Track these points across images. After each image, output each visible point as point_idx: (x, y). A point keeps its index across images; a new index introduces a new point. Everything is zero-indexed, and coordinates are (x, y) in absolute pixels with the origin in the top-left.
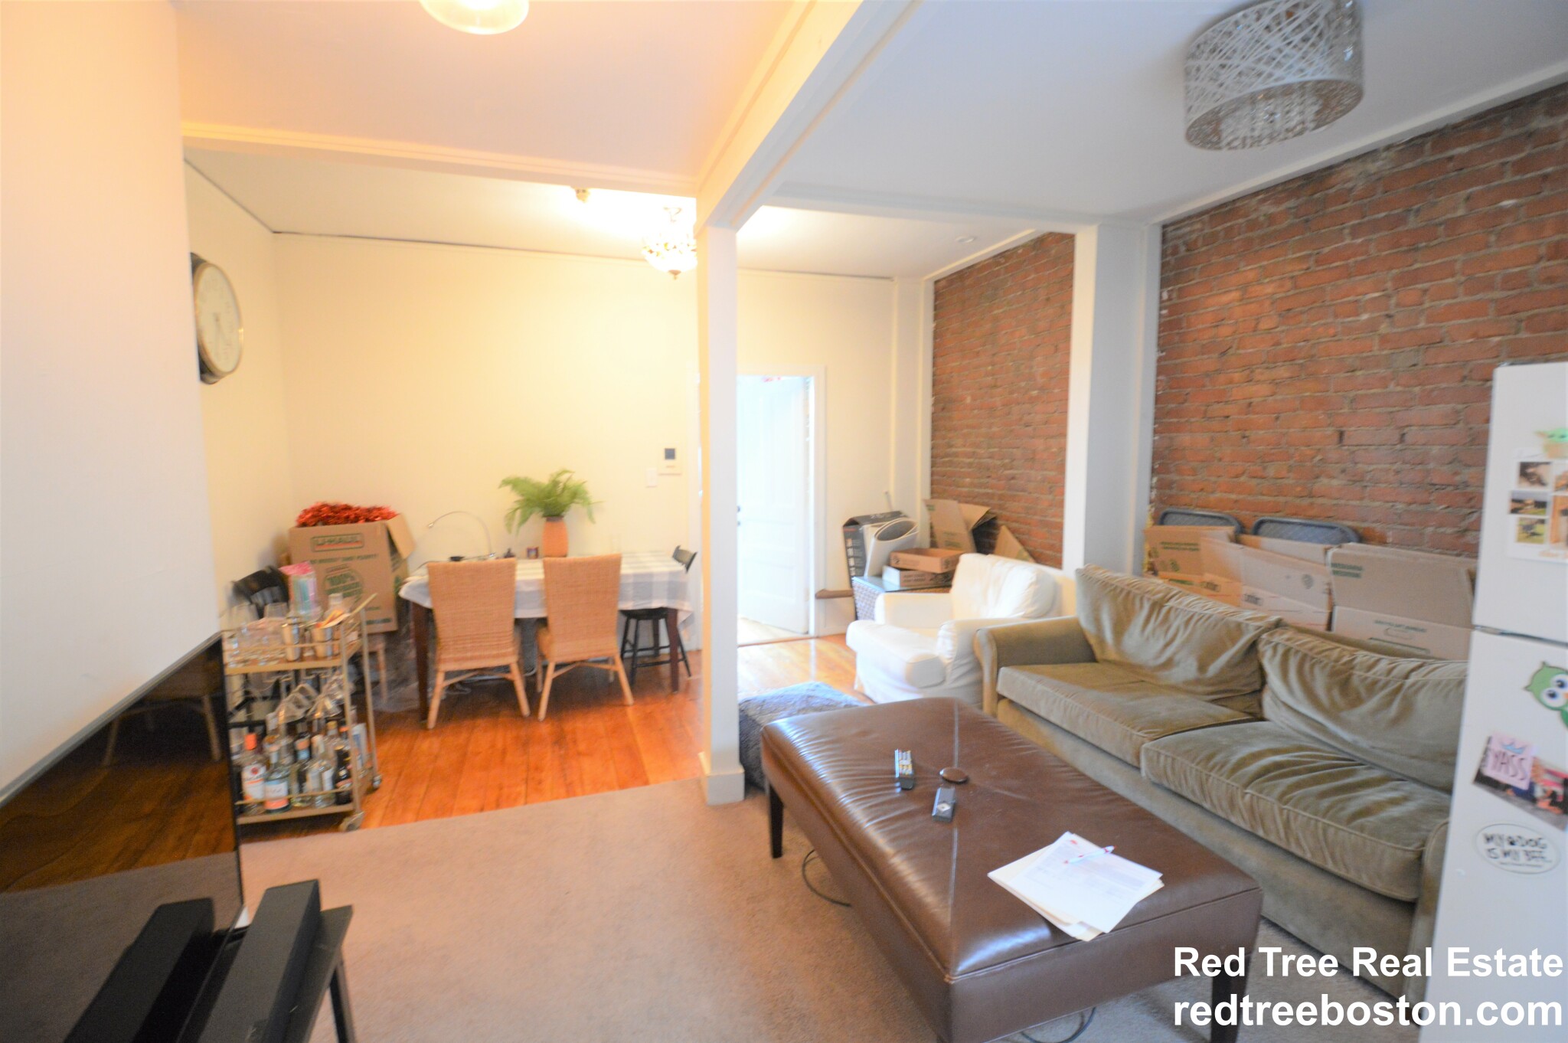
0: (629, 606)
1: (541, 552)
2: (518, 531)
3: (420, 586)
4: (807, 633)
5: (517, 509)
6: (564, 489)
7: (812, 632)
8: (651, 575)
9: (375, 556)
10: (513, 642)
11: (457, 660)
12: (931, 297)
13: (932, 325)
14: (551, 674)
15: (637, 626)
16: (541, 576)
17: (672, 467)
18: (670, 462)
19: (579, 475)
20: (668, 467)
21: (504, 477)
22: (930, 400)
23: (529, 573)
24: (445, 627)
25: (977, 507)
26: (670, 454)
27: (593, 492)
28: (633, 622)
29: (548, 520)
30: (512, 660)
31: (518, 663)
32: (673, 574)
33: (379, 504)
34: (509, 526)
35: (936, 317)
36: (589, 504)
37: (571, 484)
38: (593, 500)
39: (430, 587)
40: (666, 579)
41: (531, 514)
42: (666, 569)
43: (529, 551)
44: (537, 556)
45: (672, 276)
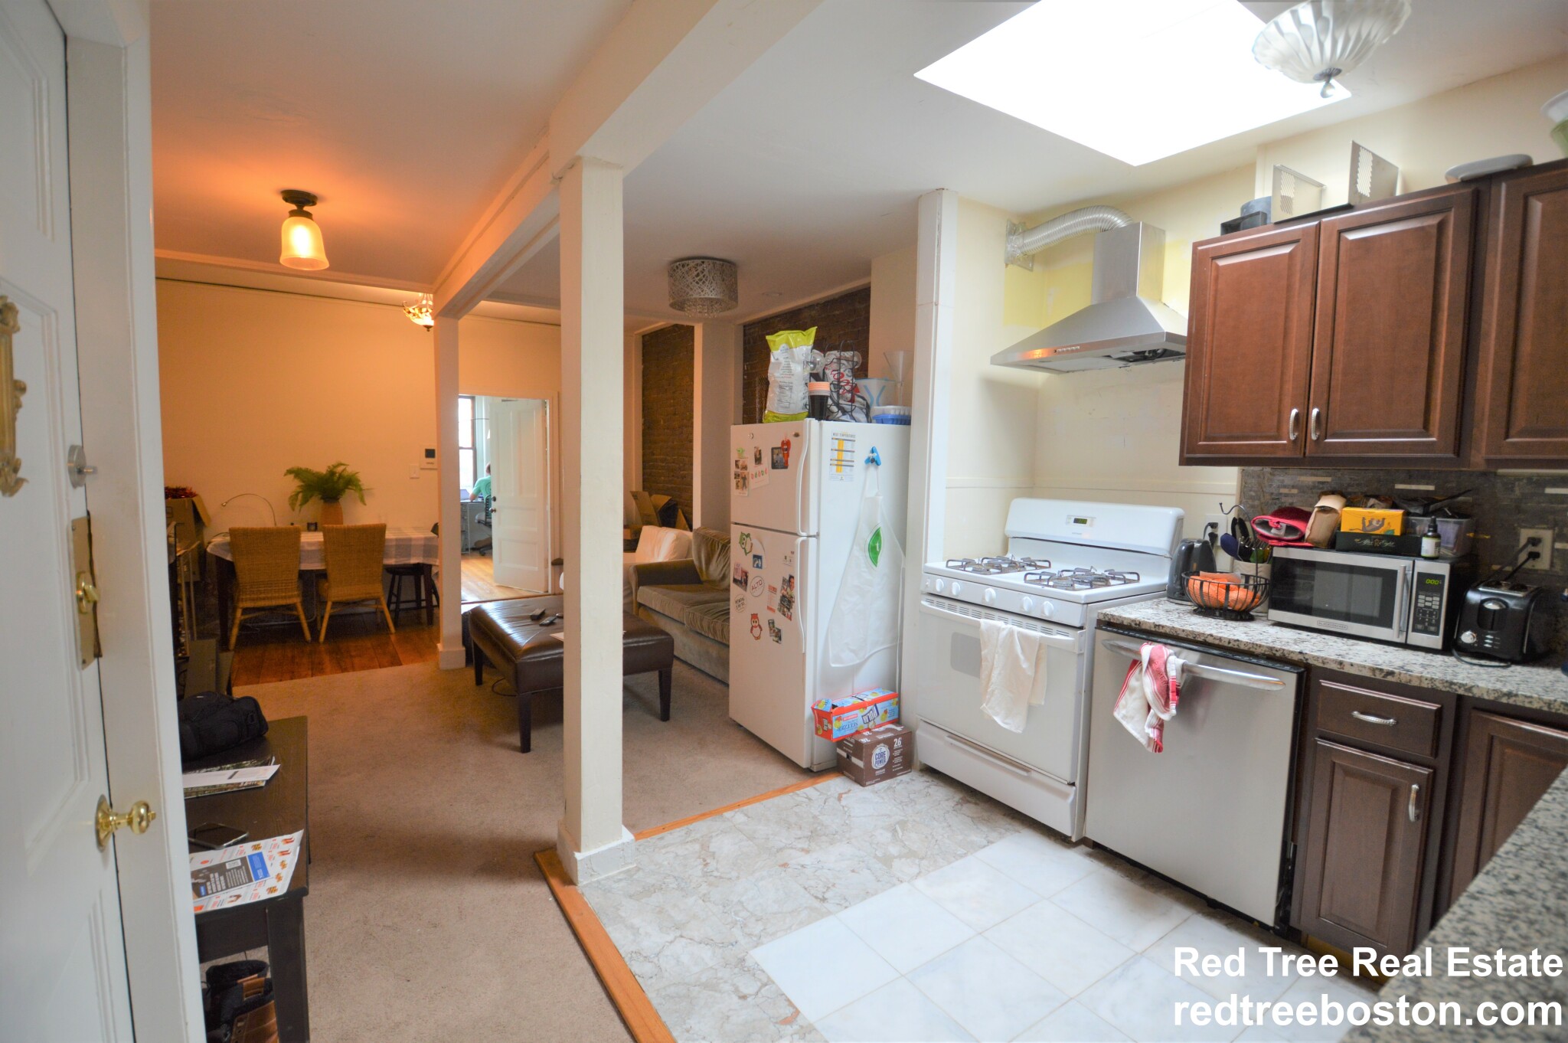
0: (391, 561)
1: (319, 525)
2: (300, 510)
3: (224, 544)
4: (547, 592)
5: (299, 493)
6: (339, 478)
7: (550, 592)
8: (410, 540)
9: (183, 524)
10: (298, 587)
11: (253, 600)
12: (641, 346)
13: (641, 367)
14: (329, 610)
15: (400, 580)
16: (322, 540)
17: (432, 463)
18: (430, 460)
19: (353, 467)
20: (429, 463)
21: (288, 468)
22: (641, 420)
23: (311, 539)
24: (244, 575)
25: (664, 496)
26: (430, 453)
27: (365, 480)
28: (397, 577)
29: (325, 502)
30: (297, 600)
31: (301, 602)
32: (426, 539)
33: (182, 485)
34: (292, 505)
35: (644, 362)
36: (361, 490)
37: (345, 474)
38: (364, 487)
39: (232, 546)
40: (422, 542)
41: (311, 497)
42: (422, 536)
43: (309, 525)
44: (316, 530)
45: (426, 329)
